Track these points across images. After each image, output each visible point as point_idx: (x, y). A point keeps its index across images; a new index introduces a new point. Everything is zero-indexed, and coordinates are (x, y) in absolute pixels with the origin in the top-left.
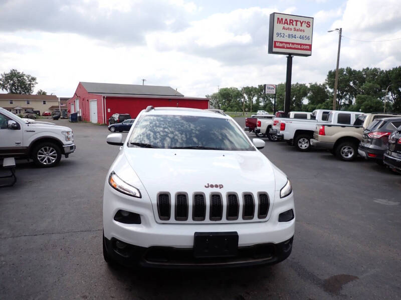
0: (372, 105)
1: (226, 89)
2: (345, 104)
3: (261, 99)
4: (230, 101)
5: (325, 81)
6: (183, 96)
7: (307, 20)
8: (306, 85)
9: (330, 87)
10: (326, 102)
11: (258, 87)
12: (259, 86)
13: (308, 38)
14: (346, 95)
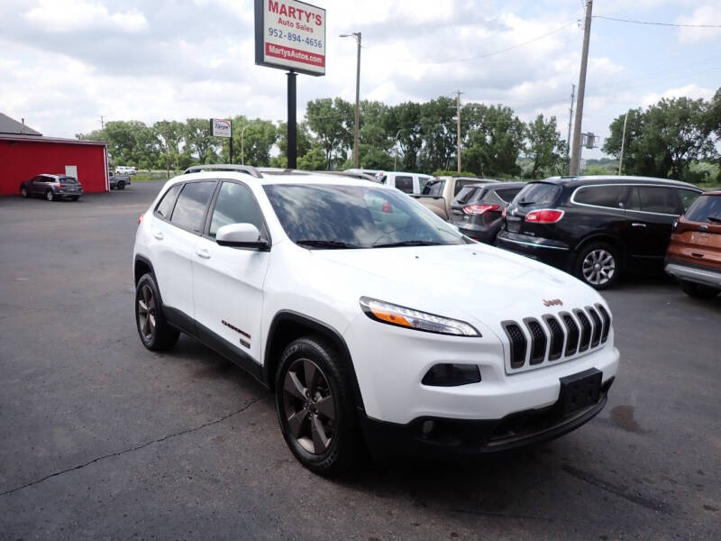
0: (376, 161)
1: (120, 125)
2: (336, 159)
3: (194, 146)
4: (130, 148)
5: (304, 119)
6: (41, 135)
7: (316, 12)
8: (273, 123)
9: (312, 129)
10: (308, 153)
11: (186, 123)
12: (188, 120)
13: (319, 45)
14: (337, 143)
